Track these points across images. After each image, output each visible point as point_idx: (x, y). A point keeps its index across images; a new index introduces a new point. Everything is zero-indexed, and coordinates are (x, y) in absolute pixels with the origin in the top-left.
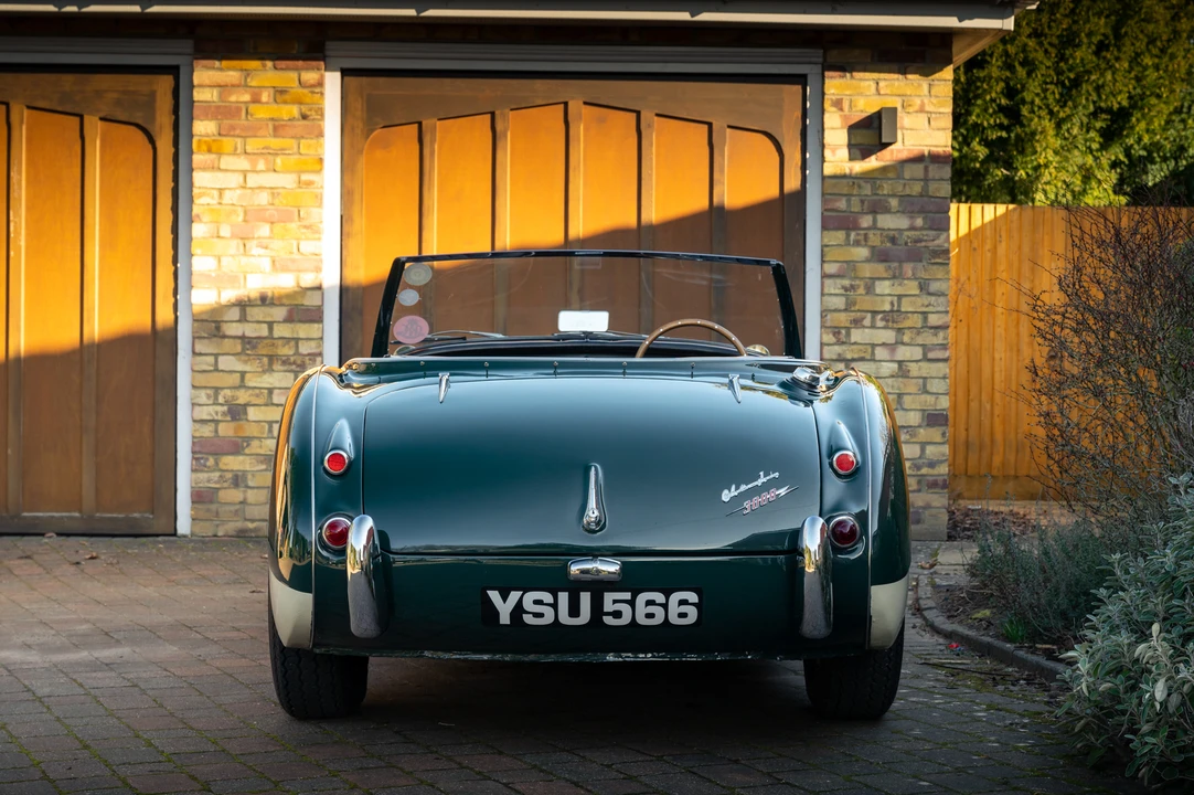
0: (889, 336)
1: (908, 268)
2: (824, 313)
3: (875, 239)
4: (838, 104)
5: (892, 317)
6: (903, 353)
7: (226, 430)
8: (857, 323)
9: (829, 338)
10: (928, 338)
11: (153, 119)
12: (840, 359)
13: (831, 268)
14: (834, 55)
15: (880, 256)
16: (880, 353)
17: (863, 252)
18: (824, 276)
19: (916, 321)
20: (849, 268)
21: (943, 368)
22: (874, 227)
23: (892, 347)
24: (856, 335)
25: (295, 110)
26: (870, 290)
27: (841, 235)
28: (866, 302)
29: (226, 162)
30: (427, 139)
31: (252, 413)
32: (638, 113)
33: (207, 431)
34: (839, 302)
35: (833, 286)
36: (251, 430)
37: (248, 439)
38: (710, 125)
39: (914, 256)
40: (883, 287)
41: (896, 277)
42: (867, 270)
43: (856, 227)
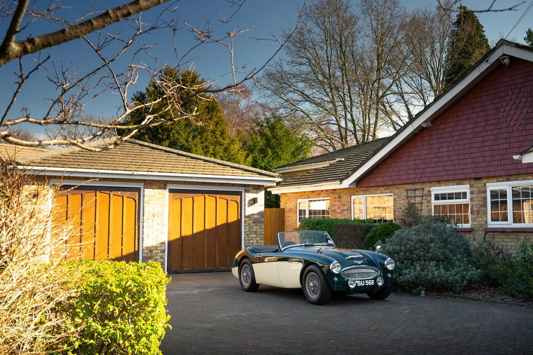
0: (255, 236)
1: (258, 224)
2: (245, 232)
3: (253, 220)
4: (248, 196)
5: (256, 233)
6: (257, 238)
7: (149, 255)
8: (250, 233)
9: (246, 236)
10: (261, 236)
11: (136, 197)
12: (248, 240)
13: (247, 224)
14: (247, 188)
15: (254, 222)
16: (254, 239)
17: (251, 222)
18: (245, 226)
19: (259, 233)
20: (249, 224)
21: (263, 241)
22: (253, 217)
23: (255, 238)
24: (250, 236)
25: (162, 196)
26: (252, 228)
27: (247, 219)
28: (252, 230)
29: (150, 205)
30: (182, 201)
31: (154, 251)
32: (216, 198)
33: (146, 255)
34: (248, 230)
35: (246, 227)
36: (154, 255)
37: (153, 256)
38: (227, 200)
39: (259, 222)
40: (254, 227)
41: (256, 226)
42: (252, 225)
43: (250, 217)
